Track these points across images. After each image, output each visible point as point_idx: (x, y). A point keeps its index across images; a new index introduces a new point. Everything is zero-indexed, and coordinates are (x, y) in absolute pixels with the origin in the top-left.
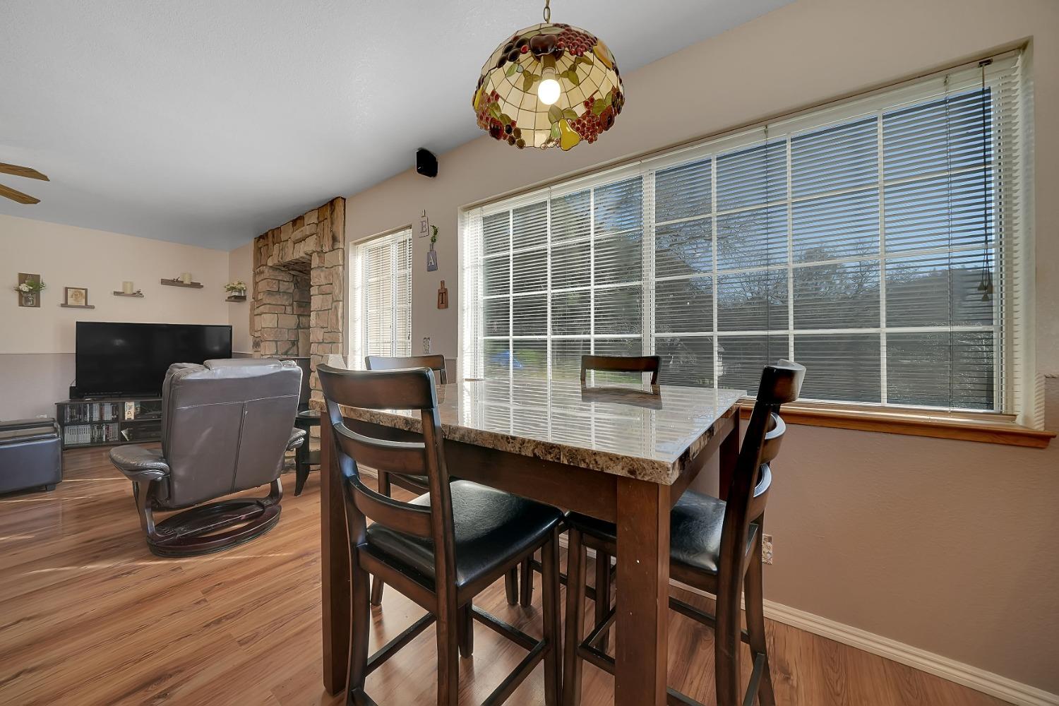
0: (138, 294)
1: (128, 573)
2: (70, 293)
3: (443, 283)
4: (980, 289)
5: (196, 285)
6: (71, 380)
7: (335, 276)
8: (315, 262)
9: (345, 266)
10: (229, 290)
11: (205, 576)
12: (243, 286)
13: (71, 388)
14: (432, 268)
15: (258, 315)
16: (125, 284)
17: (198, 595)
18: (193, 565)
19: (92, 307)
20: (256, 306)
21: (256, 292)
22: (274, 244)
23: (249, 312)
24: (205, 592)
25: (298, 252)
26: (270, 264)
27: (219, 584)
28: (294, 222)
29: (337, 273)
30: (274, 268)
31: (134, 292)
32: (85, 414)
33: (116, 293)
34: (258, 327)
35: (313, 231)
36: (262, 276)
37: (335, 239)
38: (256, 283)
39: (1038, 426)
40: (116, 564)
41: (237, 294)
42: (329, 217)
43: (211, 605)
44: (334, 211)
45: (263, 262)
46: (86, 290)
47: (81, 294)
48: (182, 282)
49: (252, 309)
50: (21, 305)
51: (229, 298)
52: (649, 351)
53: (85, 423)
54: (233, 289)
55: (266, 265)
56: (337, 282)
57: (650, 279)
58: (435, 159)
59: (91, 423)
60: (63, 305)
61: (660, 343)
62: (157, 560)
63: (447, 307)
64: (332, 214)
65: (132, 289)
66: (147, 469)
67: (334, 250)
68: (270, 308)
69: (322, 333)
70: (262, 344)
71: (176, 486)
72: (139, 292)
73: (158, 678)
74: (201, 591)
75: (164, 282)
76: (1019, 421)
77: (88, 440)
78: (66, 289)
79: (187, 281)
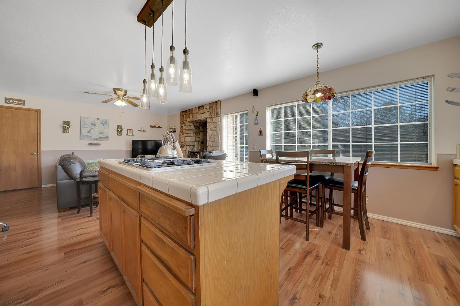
3: (261, 128)
4: (423, 133)
5: (159, 127)
7: (217, 125)
8: (209, 120)
9: (221, 121)
10: (170, 129)
12: (175, 127)
14: (256, 124)
15: (183, 137)
16: (141, 128)
19: (134, 135)
20: (182, 134)
21: (181, 130)
22: (190, 114)
25: (202, 117)
26: (188, 120)
28: (199, 107)
29: (218, 125)
30: (189, 122)
31: (144, 130)
33: (139, 131)
34: (182, 141)
35: (208, 111)
36: (184, 125)
37: (217, 114)
38: (182, 127)
39: (436, 166)
41: (172, 130)
42: (215, 106)
44: (217, 104)
45: (185, 120)
46: (132, 130)
48: (156, 126)
50: (118, 135)
51: (170, 131)
52: (330, 148)
56: (218, 127)
57: (330, 129)
58: (257, 91)
60: (127, 135)
61: (333, 146)
63: (262, 135)
64: (216, 105)
67: (217, 117)
69: (212, 143)
75: (151, 127)
76: (433, 164)
78: (128, 130)
79: (157, 126)
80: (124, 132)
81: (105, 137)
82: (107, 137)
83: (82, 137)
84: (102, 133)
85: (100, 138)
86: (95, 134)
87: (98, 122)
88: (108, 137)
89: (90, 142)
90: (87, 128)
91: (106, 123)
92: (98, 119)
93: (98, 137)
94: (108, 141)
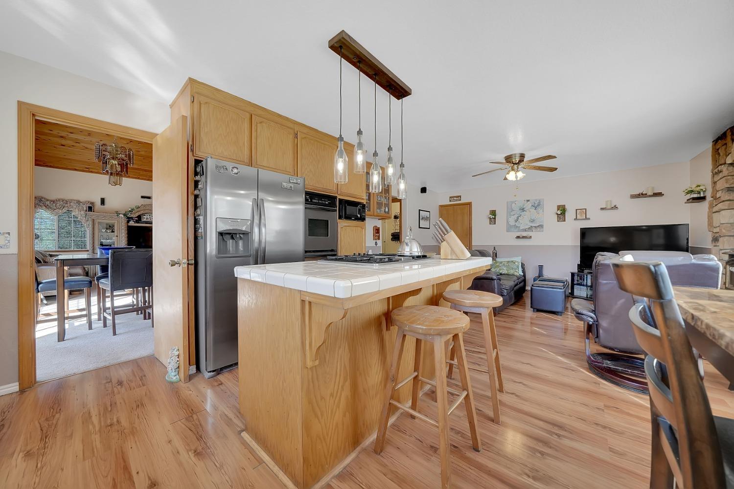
0: (615, 207)
1: (572, 370)
2: (578, 211)
5: (660, 194)
6: (578, 261)
10: (687, 193)
11: (610, 398)
12: (701, 188)
13: (578, 265)
15: (717, 212)
16: (606, 202)
17: (601, 405)
18: (607, 387)
19: (589, 219)
20: (715, 204)
21: (715, 191)
23: (707, 210)
24: (605, 406)
26: (729, 161)
27: (617, 408)
30: (732, 165)
31: (612, 206)
32: (584, 280)
33: (602, 209)
34: (716, 223)
36: (721, 175)
38: (715, 183)
40: (570, 363)
41: (695, 196)
43: (606, 416)
45: (722, 161)
46: (586, 209)
47: (583, 212)
48: (646, 194)
49: (711, 206)
50: (558, 221)
51: (688, 200)
53: (584, 285)
54: (691, 192)
55: (725, 163)
59: (587, 286)
60: (575, 219)
62: (590, 373)
65: (611, 204)
66: (582, 314)
68: (729, 204)
70: (721, 239)
71: (601, 331)
72: (615, 206)
73: (561, 427)
74: (604, 405)
75: (633, 197)
77: (585, 296)
78: (577, 210)
79: (650, 193)
80: (570, 215)
81: (538, 226)
82: (541, 226)
83: (509, 228)
84: (533, 221)
85: (530, 229)
86: (524, 223)
87: (528, 206)
88: (543, 225)
89: (518, 234)
90: (515, 216)
91: (539, 205)
92: (528, 201)
93: (527, 227)
94: (543, 231)
